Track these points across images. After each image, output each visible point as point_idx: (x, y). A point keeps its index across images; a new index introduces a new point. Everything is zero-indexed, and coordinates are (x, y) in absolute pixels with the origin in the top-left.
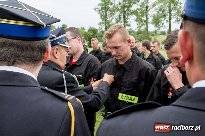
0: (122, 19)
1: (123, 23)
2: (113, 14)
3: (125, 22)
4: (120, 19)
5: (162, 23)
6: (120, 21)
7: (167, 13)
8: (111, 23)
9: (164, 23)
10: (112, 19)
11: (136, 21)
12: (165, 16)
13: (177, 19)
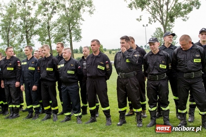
0: (25, 39)
1: (26, 43)
2: (16, 34)
3: (28, 42)
4: (22, 39)
5: (63, 42)
6: (23, 41)
7: (67, 32)
8: (13, 44)
9: (65, 42)
10: (15, 39)
11: (39, 41)
12: (65, 35)
13: (76, 37)
